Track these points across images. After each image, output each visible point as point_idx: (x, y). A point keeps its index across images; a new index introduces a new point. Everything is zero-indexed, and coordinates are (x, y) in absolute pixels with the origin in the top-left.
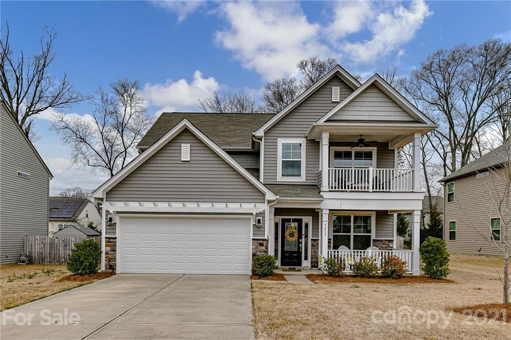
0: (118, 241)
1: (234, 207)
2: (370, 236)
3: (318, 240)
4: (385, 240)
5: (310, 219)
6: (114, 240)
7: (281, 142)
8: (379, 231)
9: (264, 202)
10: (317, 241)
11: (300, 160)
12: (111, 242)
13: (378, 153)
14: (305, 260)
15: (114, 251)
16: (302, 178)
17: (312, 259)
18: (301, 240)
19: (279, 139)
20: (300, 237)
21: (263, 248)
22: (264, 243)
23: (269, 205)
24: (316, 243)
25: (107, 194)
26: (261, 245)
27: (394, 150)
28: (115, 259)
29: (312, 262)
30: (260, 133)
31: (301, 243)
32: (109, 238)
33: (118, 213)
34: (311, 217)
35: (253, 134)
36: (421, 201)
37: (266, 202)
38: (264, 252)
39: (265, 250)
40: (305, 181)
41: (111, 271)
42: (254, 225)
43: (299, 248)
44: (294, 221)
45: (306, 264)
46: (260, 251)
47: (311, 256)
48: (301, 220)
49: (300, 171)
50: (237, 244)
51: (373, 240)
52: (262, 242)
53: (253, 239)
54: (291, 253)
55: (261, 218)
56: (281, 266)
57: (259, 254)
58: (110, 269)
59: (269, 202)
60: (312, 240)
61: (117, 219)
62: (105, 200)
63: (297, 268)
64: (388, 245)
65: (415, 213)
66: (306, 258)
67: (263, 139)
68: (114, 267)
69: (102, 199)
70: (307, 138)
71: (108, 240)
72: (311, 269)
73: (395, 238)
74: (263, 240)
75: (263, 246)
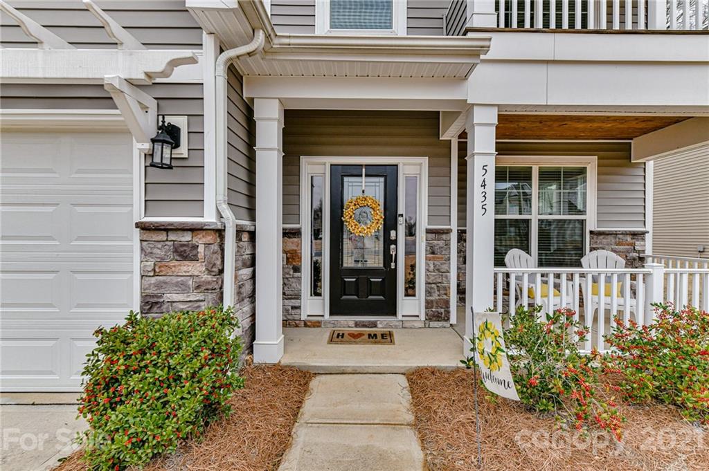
2: (583, 222)
3: (448, 232)
4: (622, 233)
5: (420, 164)
9: (199, 45)
10: (444, 236)
14: (407, 295)
17: (428, 293)
18: (393, 233)
20: (391, 223)
21: (196, 269)
22: (201, 242)
24: (441, 243)
26: (185, 254)
29: (429, 304)
31: (395, 242)
34: (426, 160)
39: (206, 277)
43: (388, 258)
44: (373, 171)
45: (410, 307)
46: (182, 286)
47: (427, 283)
48: (395, 167)
51: (591, 232)
52: (187, 237)
53: (145, 227)
54: (363, 273)
55: (181, 122)
56: (331, 314)
57: (175, 297)
60: (428, 231)
63: (383, 322)
64: (633, 244)
66: (409, 292)
72: (426, 325)
73: (649, 227)
74: (194, 229)
75: (195, 259)
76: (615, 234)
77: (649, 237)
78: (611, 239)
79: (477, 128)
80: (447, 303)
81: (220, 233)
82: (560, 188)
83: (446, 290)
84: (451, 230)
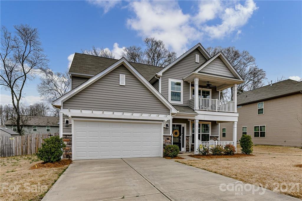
0: (73, 138)
1: (154, 117)
2: (209, 134)
4: (215, 137)
5: (185, 125)
6: (70, 137)
7: (170, 80)
8: (213, 132)
9: (170, 115)
11: (180, 92)
12: (68, 138)
13: (212, 92)
15: (70, 145)
16: (181, 102)
17: (186, 147)
18: (180, 137)
19: (169, 79)
20: (180, 135)
21: (169, 141)
22: (170, 138)
23: (172, 116)
24: (188, 138)
25: (63, 103)
26: (168, 139)
27: (219, 91)
28: (71, 150)
29: (186, 149)
30: (160, 74)
31: (181, 138)
32: (66, 135)
33: (73, 117)
34: (186, 124)
35: (157, 74)
36: (237, 117)
37: (171, 114)
38: (170, 143)
40: (183, 104)
41: (67, 159)
42: (164, 127)
43: (180, 141)
44: (177, 126)
45: (183, 149)
46: (168, 143)
47: (186, 145)
48: (181, 125)
49: (180, 98)
50: (154, 139)
51: (210, 137)
52: (168, 137)
53: (164, 136)
55: (168, 124)
57: (167, 144)
58: (67, 157)
59: (172, 114)
60: (186, 136)
61: (72, 122)
62: (62, 108)
64: (217, 139)
65: (235, 123)
66: (183, 147)
67: (161, 78)
68: (70, 156)
69: (59, 107)
70: (183, 80)
71: (65, 137)
72: (186, 152)
73: (219, 136)
74: (169, 136)
75: (169, 140)
76: (214, 137)
77: (219, 137)
78: (213, 138)
79: (196, 123)
80: (189, 148)
81: (172, 137)
82: (205, 128)
83: (189, 146)
84: (190, 136)
